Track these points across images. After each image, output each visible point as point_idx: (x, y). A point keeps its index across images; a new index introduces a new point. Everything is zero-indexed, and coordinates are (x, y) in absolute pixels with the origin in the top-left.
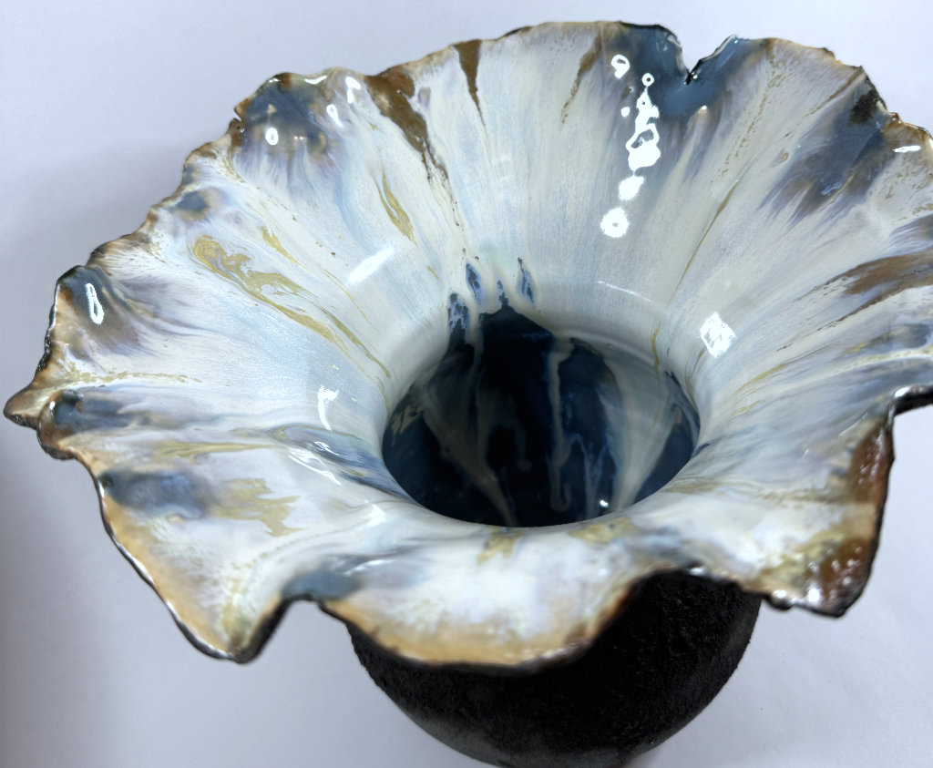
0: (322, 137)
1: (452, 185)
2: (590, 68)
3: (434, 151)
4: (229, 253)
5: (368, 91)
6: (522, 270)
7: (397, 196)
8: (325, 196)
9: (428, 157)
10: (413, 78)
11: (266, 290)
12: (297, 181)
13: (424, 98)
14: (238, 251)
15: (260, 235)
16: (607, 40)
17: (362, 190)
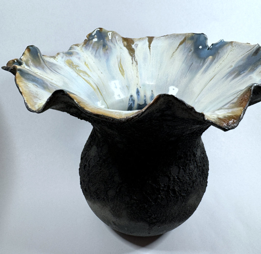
0: (107, 46)
1: (138, 67)
2: (182, 44)
3: (135, 58)
4: (75, 64)
5: (122, 40)
6: (152, 93)
7: (123, 65)
8: (103, 60)
9: (133, 58)
10: (134, 41)
11: (81, 74)
12: (97, 54)
13: (136, 46)
14: (77, 64)
15: (84, 63)
16: (188, 37)
17: (114, 61)
